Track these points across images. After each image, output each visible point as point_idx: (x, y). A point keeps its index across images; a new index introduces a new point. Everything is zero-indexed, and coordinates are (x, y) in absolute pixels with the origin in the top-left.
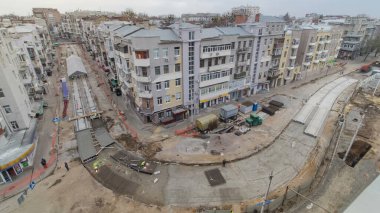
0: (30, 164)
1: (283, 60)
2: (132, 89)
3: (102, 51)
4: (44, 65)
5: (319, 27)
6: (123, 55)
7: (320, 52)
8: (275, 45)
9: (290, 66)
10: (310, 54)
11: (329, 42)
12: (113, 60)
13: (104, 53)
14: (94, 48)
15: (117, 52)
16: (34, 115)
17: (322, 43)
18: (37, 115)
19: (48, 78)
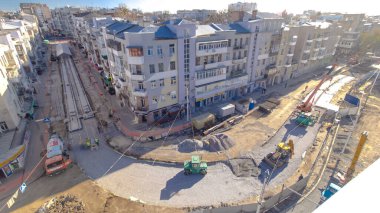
0: (21, 165)
1: (280, 57)
2: (126, 87)
3: (95, 48)
4: (33, 63)
5: (316, 24)
6: (116, 52)
7: (317, 50)
8: (272, 42)
9: (288, 64)
10: (308, 51)
11: (326, 39)
12: (106, 57)
13: (97, 51)
14: (86, 46)
15: (110, 49)
16: (24, 115)
17: (320, 40)
18: (28, 116)
19: (38, 77)
